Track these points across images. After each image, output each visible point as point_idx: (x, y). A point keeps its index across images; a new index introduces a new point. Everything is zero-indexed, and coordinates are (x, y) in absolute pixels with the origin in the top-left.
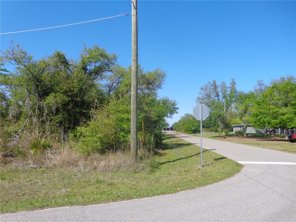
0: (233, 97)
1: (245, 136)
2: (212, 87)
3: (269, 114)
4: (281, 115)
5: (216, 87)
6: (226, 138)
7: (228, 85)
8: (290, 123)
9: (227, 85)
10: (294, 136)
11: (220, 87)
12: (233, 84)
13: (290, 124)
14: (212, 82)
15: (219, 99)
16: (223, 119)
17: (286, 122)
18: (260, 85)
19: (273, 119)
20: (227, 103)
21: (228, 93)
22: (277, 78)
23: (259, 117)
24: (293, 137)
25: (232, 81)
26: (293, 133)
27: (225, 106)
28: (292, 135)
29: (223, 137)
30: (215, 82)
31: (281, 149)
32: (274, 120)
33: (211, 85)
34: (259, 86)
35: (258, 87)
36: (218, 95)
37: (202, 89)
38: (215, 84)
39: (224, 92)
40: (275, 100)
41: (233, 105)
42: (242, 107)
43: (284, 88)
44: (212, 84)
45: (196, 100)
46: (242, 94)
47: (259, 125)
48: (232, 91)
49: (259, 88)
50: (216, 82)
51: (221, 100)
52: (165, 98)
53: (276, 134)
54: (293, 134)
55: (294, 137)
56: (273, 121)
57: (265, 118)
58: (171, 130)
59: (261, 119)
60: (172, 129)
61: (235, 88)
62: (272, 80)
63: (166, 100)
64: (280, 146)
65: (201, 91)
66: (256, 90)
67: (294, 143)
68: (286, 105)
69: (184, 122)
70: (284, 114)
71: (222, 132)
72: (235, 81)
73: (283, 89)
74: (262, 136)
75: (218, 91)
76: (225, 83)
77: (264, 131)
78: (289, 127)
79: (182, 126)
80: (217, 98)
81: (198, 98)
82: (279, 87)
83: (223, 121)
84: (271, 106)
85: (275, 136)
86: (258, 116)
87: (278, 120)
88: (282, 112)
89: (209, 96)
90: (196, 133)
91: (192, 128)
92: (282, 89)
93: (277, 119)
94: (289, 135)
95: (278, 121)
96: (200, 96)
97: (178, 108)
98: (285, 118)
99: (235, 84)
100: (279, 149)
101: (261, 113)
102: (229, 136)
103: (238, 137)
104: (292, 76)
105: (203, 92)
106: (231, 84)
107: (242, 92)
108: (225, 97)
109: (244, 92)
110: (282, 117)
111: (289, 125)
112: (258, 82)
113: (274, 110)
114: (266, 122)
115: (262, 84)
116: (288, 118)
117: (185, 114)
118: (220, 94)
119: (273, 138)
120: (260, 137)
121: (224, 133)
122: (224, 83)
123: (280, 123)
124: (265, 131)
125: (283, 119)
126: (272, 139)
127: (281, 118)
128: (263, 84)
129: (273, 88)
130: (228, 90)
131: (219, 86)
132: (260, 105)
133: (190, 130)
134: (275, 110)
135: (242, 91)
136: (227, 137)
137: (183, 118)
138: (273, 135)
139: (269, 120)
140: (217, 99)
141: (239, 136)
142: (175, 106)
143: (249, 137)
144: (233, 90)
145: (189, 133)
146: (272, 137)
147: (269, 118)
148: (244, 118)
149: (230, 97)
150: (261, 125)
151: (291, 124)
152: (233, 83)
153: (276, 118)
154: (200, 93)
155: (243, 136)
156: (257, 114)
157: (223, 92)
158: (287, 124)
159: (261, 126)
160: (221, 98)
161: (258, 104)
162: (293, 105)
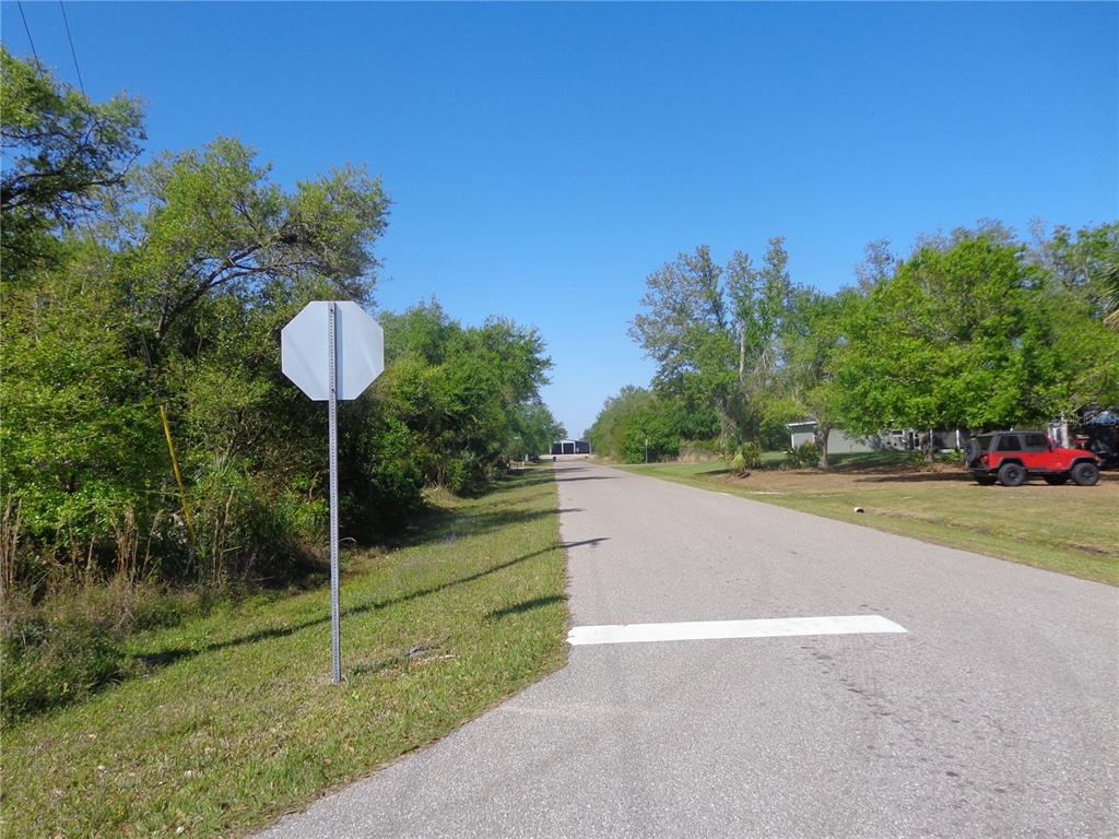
0: (776, 314)
1: (822, 463)
2: (693, 274)
3: (901, 373)
4: (946, 375)
5: (708, 275)
6: (748, 475)
7: (758, 264)
8: (979, 406)
9: (753, 267)
10: (991, 459)
11: (724, 274)
12: (776, 262)
13: (976, 410)
14: (692, 253)
15: (722, 325)
16: (736, 401)
17: (964, 402)
18: (876, 260)
19: (914, 392)
20: (751, 336)
21: (756, 295)
22: (940, 230)
23: (858, 389)
24: (987, 463)
25: (772, 248)
26: (986, 449)
27: (742, 350)
28: (983, 456)
29: (737, 471)
30: (704, 255)
31: (927, 516)
32: (918, 397)
33: (688, 268)
34: (872, 266)
35: (871, 270)
36: (717, 308)
37: (654, 283)
38: (708, 260)
39: (741, 294)
40: (921, 315)
41: (776, 344)
42: (806, 351)
43: (956, 265)
44: (694, 260)
45: (630, 330)
46: (809, 300)
47: (858, 419)
48: (770, 289)
49: (875, 272)
50: (710, 255)
51: (729, 326)
52: (495, 322)
53: (944, 451)
54: (985, 452)
55: (991, 463)
56: (915, 400)
57: (884, 388)
58: (580, 453)
59: (865, 394)
60: (583, 447)
61: (787, 275)
62: (920, 238)
63: (499, 329)
64: (926, 505)
65: (651, 291)
66: (863, 283)
67: (989, 487)
68: (964, 336)
69: (615, 420)
70: (955, 372)
71: (733, 452)
72: (784, 247)
73: (953, 269)
74: (890, 464)
75: (718, 290)
76: (746, 256)
77: (902, 444)
78: (975, 424)
79: (609, 434)
80: (714, 316)
81: (641, 321)
82: (937, 262)
83: (736, 408)
84: (905, 343)
85: (935, 460)
86: (854, 381)
87: (931, 395)
88: (947, 361)
89: (682, 311)
90: (660, 461)
91: (641, 442)
92: (948, 271)
93: (930, 392)
94: (973, 457)
95: (931, 401)
96: (647, 311)
97: (547, 363)
98: (957, 385)
99: (784, 260)
100: (921, 515)
101: (866, 370)
102: (759, 467)
103: (798, 470)
104: (999, 223)
105: (657, 297)
106: (769, 260)
107: (808, 293)
108: (744, 314)
109: (816, 292)
110: (945, 382)
111: (974, 416)
112: (870, 251)
113: (913, 355)
114: (885, 407)
115: (884, 256)
116: (968, 386)
117: (623, 390)
118: (726, 300)
119: (926, 469)
120: (881, 468)
121: (739, 457)
122: (742, 260)
123: (941, 407)
124: (906, 444)
125: (952, 392)
126: (924, 472)
127: (943, 388)
128: (888, 259)
129: (915, 265)
130: (758, 285)
131: (721, 272)
132: (863, 338)
133: (638, 450)
134: (917, 357)
135: (808, 287)
136: (754, 472)
137: (617, 402)
138: (929, 459)
139: (898, 399)
140: (716, 322)
141: (799, 467)
142: (537, 356)
143: (838, 470)
144: (778, 285)
145: (633, 462)
146: (925, 465)
147: (899, 389)
148: (811, 393)
149: (764, 314)
150: (867, 419)
151: (980, 409)
152: (778, 257)
153: (923, 388)
154: (648, 300)
155: (815, 466)
156: (851, 374)
157: (737, 294)
158: (965, 411)
159: (869, 422)
160: (729, 317)
161: (859, 333)
162: (991, 335)
